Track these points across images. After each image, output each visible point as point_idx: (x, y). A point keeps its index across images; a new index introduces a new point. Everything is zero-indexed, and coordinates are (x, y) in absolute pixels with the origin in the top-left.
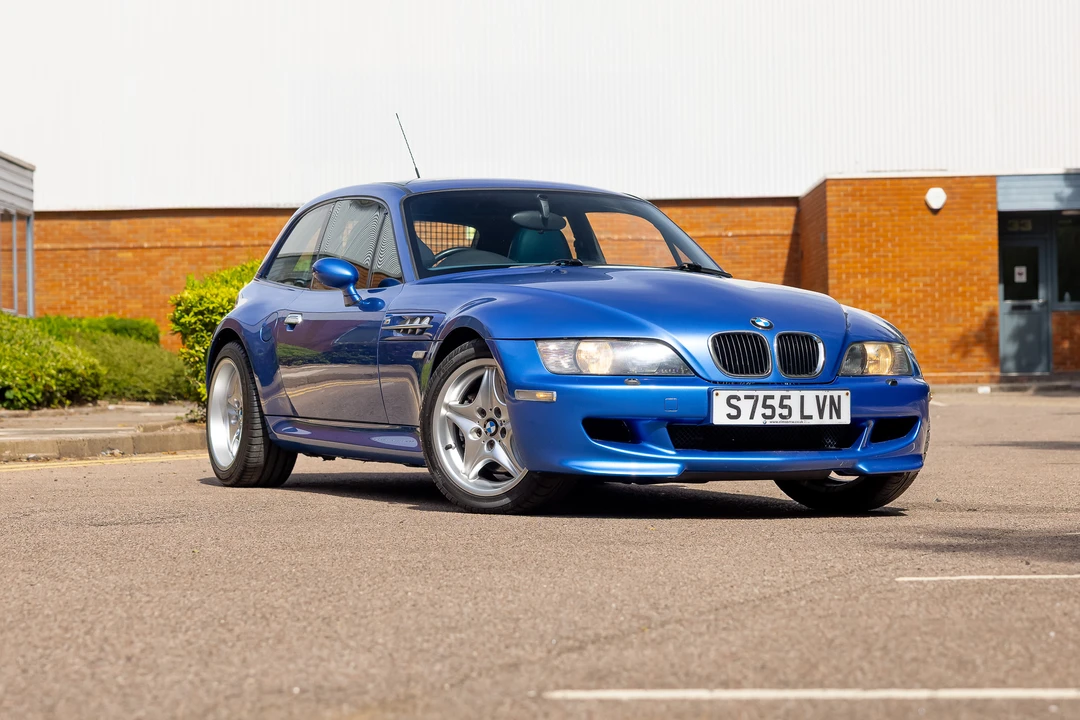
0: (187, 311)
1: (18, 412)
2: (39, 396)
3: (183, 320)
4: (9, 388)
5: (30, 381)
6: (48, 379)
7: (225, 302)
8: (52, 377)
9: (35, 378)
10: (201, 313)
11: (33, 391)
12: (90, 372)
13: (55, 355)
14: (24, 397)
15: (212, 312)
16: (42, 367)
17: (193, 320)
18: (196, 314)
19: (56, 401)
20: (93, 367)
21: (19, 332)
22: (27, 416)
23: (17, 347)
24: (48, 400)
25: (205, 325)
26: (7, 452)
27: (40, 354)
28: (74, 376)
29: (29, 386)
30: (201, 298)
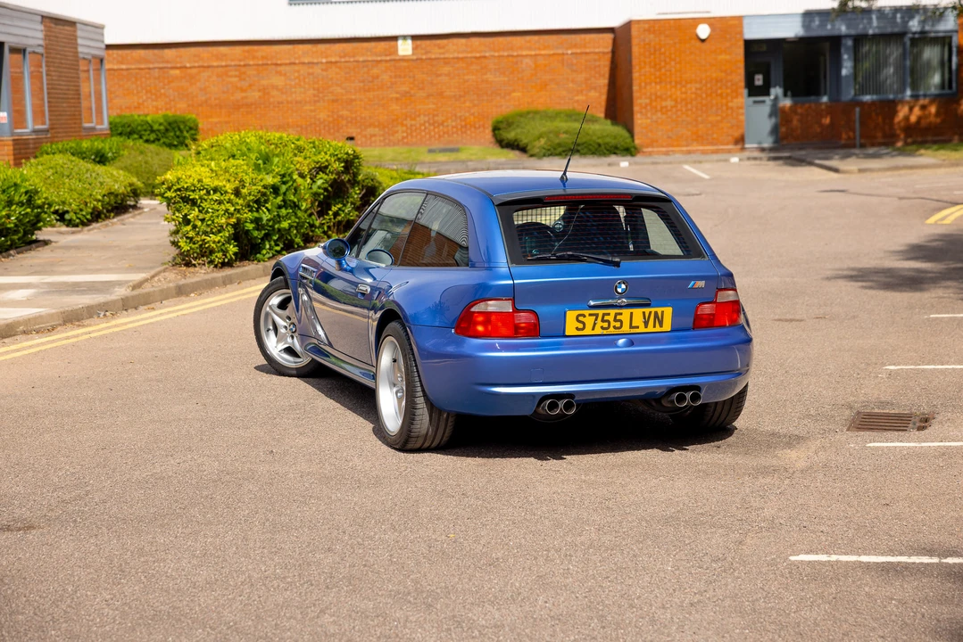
0: (169, 189)
1: (74, 229)
2: (89, 217)
3: (166, 195)
4: (67, 212)
5: (82, 206)
6: (95, 203)
7: (196, 182)
8: (99, 201)
9: (86, 204)
10: (179, 190)
11: (84, 213)
12: (129, 189)
13: (101, 184)
14: (78, 218)
15: (187, 189)
16: (91, 195)
17: (174, 195)
18: (176, 191)
19: (103, 216)
20: (131, 185)
21: (76, 169)
22: (80, 232)
23: (73, 181)
24: (97, 216)
25: (182, 198)
26: (21, 328)
27: (90, 184)
28: (117, 196)
29: (81, 210)
30: (179, 179)
